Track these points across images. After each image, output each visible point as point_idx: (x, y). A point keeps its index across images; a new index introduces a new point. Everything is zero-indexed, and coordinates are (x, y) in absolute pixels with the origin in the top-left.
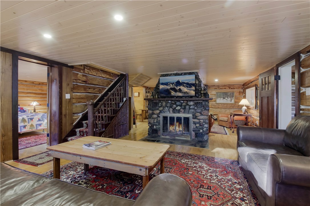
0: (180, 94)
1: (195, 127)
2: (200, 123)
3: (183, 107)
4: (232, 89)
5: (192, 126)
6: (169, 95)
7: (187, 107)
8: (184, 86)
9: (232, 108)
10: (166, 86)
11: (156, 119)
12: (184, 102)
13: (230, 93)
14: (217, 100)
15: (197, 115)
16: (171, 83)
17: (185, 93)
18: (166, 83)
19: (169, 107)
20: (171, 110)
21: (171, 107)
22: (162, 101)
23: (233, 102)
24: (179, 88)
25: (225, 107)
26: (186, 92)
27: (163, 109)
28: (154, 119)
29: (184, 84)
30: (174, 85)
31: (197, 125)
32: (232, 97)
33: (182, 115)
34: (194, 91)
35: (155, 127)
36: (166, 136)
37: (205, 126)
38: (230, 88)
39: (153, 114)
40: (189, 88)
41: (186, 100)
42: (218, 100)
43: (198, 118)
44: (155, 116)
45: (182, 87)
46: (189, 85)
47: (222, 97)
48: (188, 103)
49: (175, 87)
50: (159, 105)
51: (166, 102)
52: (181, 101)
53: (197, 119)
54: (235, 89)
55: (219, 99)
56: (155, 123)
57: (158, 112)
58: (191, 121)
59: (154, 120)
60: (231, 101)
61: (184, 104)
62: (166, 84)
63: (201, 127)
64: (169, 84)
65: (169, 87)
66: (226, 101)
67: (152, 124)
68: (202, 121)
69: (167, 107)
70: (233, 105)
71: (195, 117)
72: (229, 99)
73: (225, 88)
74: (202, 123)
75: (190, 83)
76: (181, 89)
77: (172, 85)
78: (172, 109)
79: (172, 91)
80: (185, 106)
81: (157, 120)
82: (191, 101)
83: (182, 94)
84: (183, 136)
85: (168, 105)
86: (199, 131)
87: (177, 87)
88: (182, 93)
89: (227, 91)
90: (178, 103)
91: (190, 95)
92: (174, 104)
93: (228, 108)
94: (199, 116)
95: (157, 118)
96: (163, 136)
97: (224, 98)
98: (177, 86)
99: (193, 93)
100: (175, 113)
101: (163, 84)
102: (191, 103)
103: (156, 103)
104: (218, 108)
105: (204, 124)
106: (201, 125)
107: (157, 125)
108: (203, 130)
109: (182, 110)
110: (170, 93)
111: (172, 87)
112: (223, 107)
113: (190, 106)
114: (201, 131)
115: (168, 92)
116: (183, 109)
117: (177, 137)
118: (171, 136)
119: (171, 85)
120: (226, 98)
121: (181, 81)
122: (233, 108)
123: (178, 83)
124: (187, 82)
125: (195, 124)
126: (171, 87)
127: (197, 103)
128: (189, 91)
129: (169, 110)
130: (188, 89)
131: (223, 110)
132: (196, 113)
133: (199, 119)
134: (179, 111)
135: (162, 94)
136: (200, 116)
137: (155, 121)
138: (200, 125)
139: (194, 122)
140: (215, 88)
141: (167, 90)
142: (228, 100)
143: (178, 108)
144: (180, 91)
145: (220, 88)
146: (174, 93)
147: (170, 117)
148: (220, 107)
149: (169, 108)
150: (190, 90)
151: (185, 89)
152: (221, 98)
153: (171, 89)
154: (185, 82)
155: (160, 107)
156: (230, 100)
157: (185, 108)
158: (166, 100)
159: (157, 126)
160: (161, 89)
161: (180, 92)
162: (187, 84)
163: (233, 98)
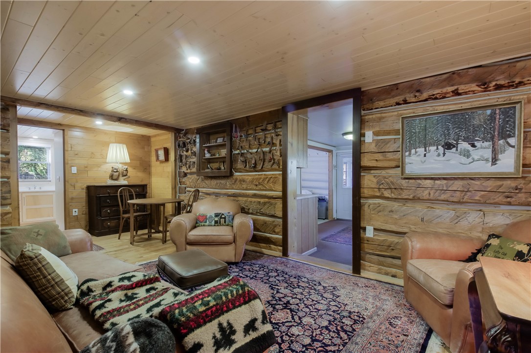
4: (498, 87)
9: (500, 198)
13: (489, 112)
14: (407, 160)
23: (508, 162)
25: (457, 196)
32: (504, 135)
38: (485, 85)
42: (413, 157)
47: (436, 144)
54: (521, 84)
55: (421, 150)
60: (495, 160)
66: (464, 160)
70: (508, 182)
72: (483, 150)
73: (456, 93)
89: (465, 106)
93: (478, 202)
97: (448, 146)
104: (416, 199)
112: (443, 197)
120: (464, 145)
122: (509, 204)
131: (445, 214)
140: (400, 99)
142: (475, 154)
145: (425, 95)
148: (425, 194)
152: (433, 148)
156: (488, 154)
163: (512, 141)
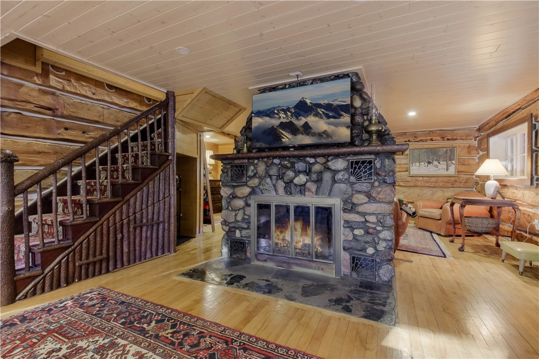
0: (307, 140)
1: (350, 238)
2: (367, 224)
3: (314, 177)
4: (448, 139)
5: (341, 235)
6: (276, 145)
7: (327, 176)
8: (317, 115)
9: (450, 185)
10: (268, 119)
11: (241, 212)
12: (316, 162)
13: (445, 150)
14: (411, 168)
15: (355, 200)
16: (283, 110)
17: (320, 135)
18: (268, 110)
19: (274, 178)
20: (281, 185)
21: (280, 177)
22: (256, 161)
23: (452, 171)
24: (303, 120)
25: (433, 185)
26: (325, 132)
27: (260, 184)
28: (236, 210)
29: (319, 110)
30: (289, 114)
31: (357, 232)
32: (451, 160)
33: (312, 200)
34: (348, 127)
35: (238, 234)
36: (265, 261)
37: (381, 236)
38: (443, 138)
39: (234, 197)
40: (332, 120)
41: (323, 156)
42: (414, 167)
43: (360, 209)
44: (240, 203)
45: (311, 120)
46: (333, 111)
47: (424, 161)
48: (330, 163)
49: (294, 120)
50: (250, 173)
51: (266, 163)
52: (308, 159)
53: (358, 213)
54: (456, 139)
55: (418, 164)
56: (238, 221)
57: (246, 190)
58: (339, 217)
59: (236, 215)
60: (447, 169)
61: (317, 168)
62: (269, 113)
63: (369, 238)
64: (276, 112)
65: (275, 122)
66: (435, 169)
67: (231, 225)
68: (372, 219)
69: (270, 176)
70: (452, 178)
71: (350, 207)
72: (443, 165)
73: (432, 140)
74: (373, 226)
75: (336, 103)
76: (311, 124)
77: (285, 114)
78: (285, 182)
79: (284, 132)
80: (320, 173)
81: (245, 214)
82: (337, 156)
83: (312, 138)
84: (313, 265)
85: (271, 173)
86: (364, 250)
87: (297, 118)
88: (314, 135)
89: (436, 146)
90: (300, 166)
91: (335, 139)
92: (287, 168)
93: (441, 187)
94: (362, 204)
95: (243, 208)
96: (258, 260)
97: (429, 163)
98: (297, 115)
99: (344, 134)
100: (291, 193)
101: (259, 114)
102: (339, 164)
103: (241, 166)
104: (415, 186)
105: (379, 228)
106: (371, 231)
107: (244, 229)
108: (375, 248)
109: (312, 186)
110: (278, 138)
111: (285, 121)
112: (427, 185)
113: (336, 172)
114: (370, 251)
115: (272, 134)
116: (313, 181)
117: (298, 265)
118: (280, 263)
119: (282, 115)
120: (436, 163)
121: (308, 101)
122: (453, 187)
123: (302, 108)
124: (326, 102)
125: (352, 229)
126: (282, 120)
127: (357, 163)
128: (333, 127)
129: (274, 185)
130: (329, 124)
131: (427, 192)
132: (353, 195)
133: (364, 214)
134: (302, 189)
135: (258, 141)
136: (366, 203)
137: (239, 218)
138: (367, 233)
139: (346, 222)
140: (407, 139)
141: (270, 129)
142: (440, 166)
143: (301, 179)
144: (307, 129)
145: (418, 139)
146: (290, 136)
147: (276, 206)
148: (419, 184)
149: (274, 182)
150: (336, 125)
151: (320, 124)
152: (423, 163)
153: (283, 126)
154: (322, 102)
155: (251, 177)
156: (445, 167)
157: (319, 181)
158: (268, 157)
159: (244, 232)
160: (256, 128)
161: (307, 134)
162: (328, 107)
163: (453, 162)
